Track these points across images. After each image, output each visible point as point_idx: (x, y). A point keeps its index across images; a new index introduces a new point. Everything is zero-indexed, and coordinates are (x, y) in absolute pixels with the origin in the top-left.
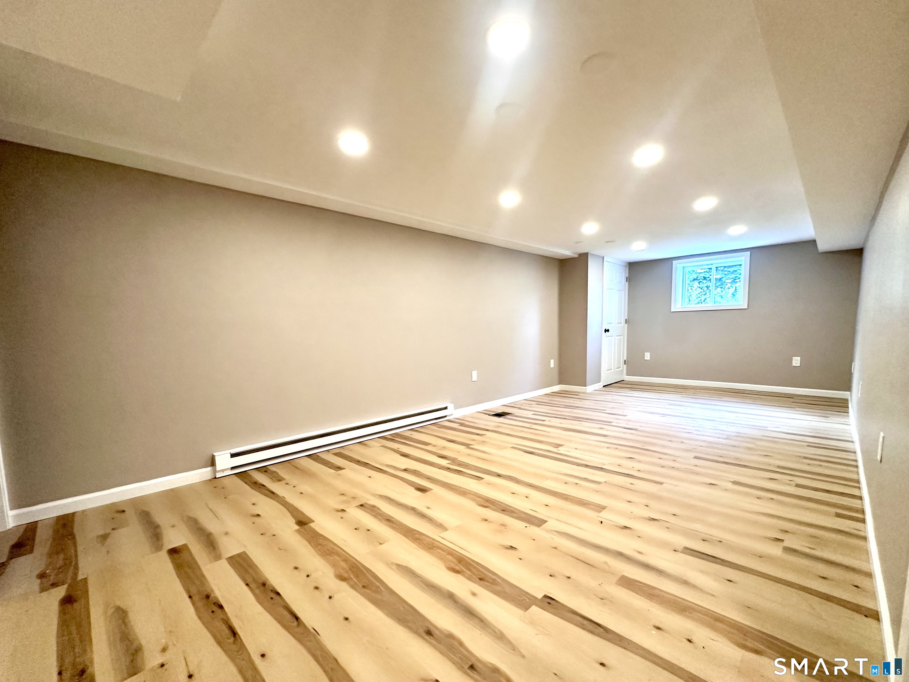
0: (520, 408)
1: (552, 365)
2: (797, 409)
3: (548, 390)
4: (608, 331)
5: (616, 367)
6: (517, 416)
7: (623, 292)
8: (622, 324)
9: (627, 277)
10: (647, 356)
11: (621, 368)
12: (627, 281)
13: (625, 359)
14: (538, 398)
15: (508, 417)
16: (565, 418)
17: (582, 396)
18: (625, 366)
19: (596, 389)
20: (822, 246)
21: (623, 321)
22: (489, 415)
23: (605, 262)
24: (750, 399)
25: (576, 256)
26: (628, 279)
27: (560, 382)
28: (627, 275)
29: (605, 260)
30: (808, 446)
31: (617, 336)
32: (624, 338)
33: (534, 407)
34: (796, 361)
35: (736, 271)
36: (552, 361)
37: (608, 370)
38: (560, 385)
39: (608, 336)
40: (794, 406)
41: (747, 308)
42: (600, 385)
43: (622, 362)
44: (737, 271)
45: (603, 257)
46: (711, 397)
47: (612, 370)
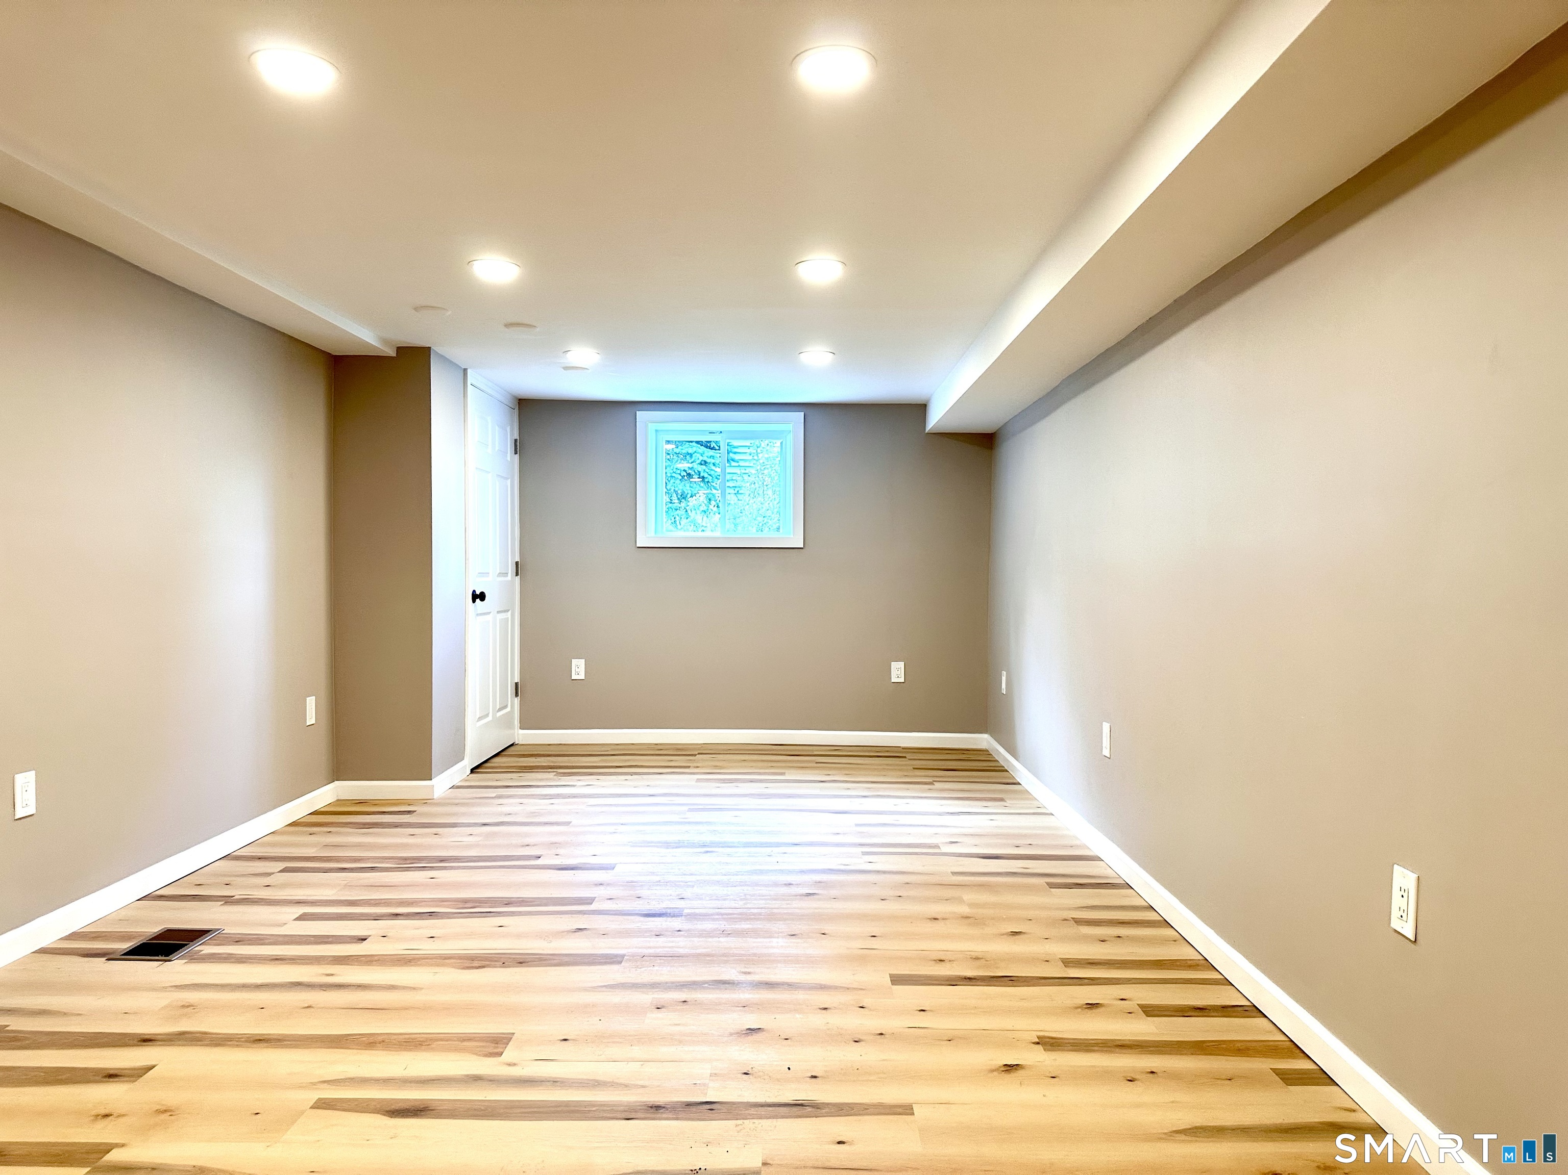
0: (228, 900)
1: (311, 719)
2: (938, 785)
3: (300, 808)
4: (482, 596)
5: (498, 707)
6: (239, 940)
7: (509, 482)
8: (509, 578)
9: (516, 440)
10: (578, 669)
11: (509, 709)
12: (516, 453)
13: (517, 680)
14: (273, 845)
15: (204, 948)
16: (431, 914)
17: (423, 814)
18: (517, 701)
19: (456, 782)
20: (935, 419)
21: (511, 569)
22: (110, 956)
23: (470, 387)
24: (840, 769)
25: (392, 353)
26: (519, 447)
27: (338, 772)
28: (516, 436)
29: (470, 380)
30: (1052, 886)
31: (498, 612)
32: (513, 615)
33: (283, 886)
34: (897, 672)
35: (691, 455)
36: (311, 702)
37: (480, 719)
38: (337, 783)
39: (479, 612)
40: (930, 780)
41: (803, 547)
42: (459, 772)
43: (511, 690)
44: (693, 455)
45: (465, 370)
46: (760, 774)
47: (490, 718)
